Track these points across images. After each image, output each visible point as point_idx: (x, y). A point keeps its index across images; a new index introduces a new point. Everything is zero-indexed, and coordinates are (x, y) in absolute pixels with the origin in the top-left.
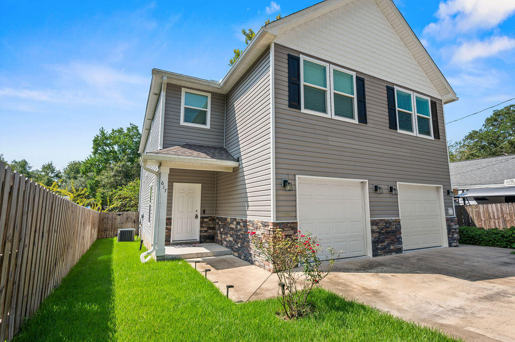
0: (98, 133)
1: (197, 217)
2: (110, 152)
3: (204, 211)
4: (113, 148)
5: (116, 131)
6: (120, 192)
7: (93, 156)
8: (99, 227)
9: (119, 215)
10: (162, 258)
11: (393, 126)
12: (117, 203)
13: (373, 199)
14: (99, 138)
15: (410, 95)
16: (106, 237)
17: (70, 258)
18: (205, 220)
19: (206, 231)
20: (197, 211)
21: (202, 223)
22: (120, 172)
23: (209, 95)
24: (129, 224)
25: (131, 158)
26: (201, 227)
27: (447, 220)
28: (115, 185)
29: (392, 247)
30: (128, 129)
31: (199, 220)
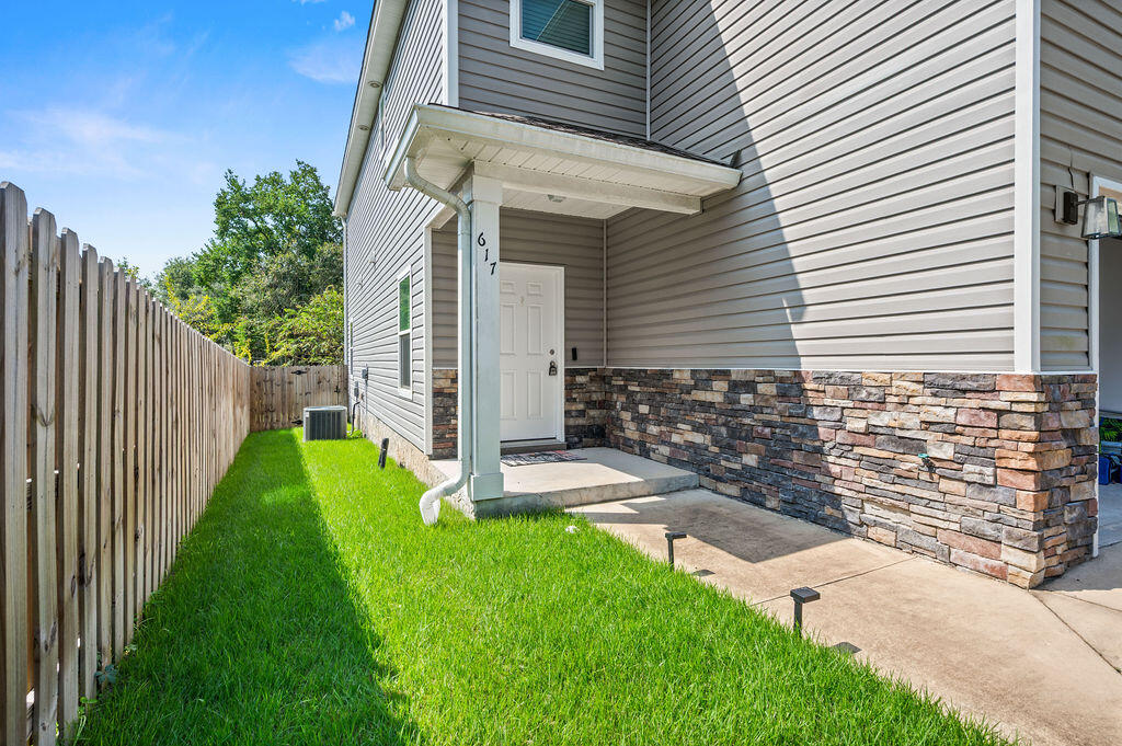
0: (225, 186)
1: (553, 369)
2: (256, 233)
3: (574, 351)
4: (263, 221)
5: (265, 181)
6: (291, 322)
7: (218, 242)
8: (252, 404)
9: (300, 373)
10: (493, 508)
12: (286, 348)
14: (229, 197)
16: (272, 428)
18: (580, 379)
19: (582, 413)
20: (552, 352)
21: (570, 387)
22: (284, 277)
24: (326, 396)
25: (309, 246)
26: (569, 399)
28: (276, 308)
30: (294, 175)
31: (560, 380)
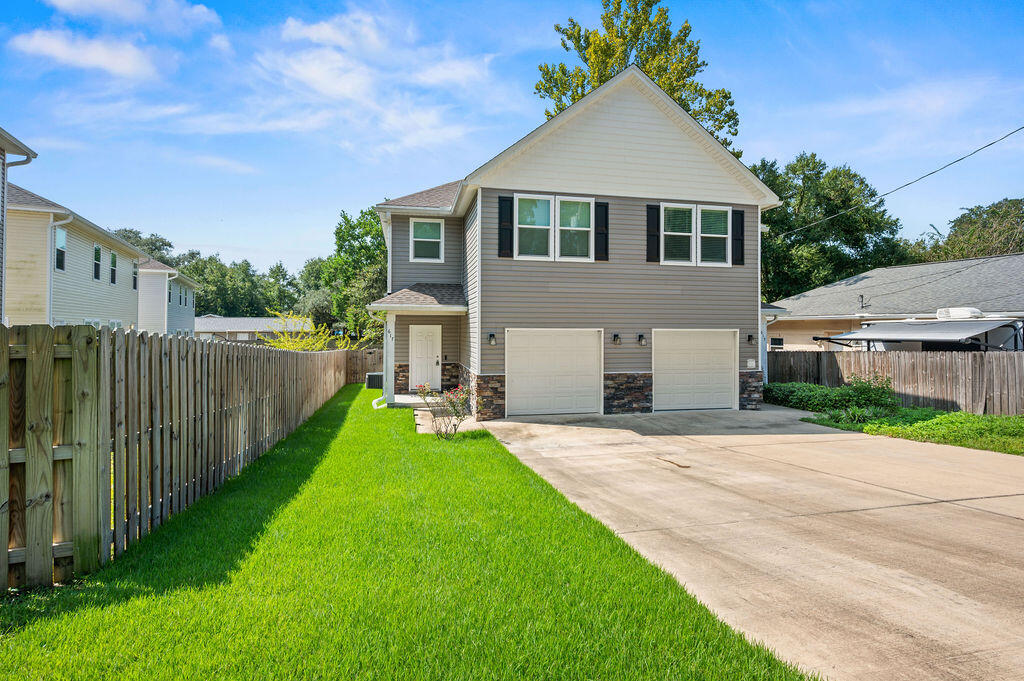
0: (340, 220)
1: (438, 363)
2: (359, 250)
3: (446, 357)
4: (364, 241)
5: (366, 213)
7: (337, 256)
8: (347, 368)
9: (371, 353)
10: (392, 406)
11: (653, 256)
13: (609, 351)
14: (343, 228)
15: (690, 211)
17: (313, 401)
18: (447, 367)
19: (449, 380)
20: (437, 357)
21: (443, 370)
23: (442, 222)
24: (375, 368)
26: (443, 374)
27: (741, 375)
29: (634, 405)
31: (440, 367)
